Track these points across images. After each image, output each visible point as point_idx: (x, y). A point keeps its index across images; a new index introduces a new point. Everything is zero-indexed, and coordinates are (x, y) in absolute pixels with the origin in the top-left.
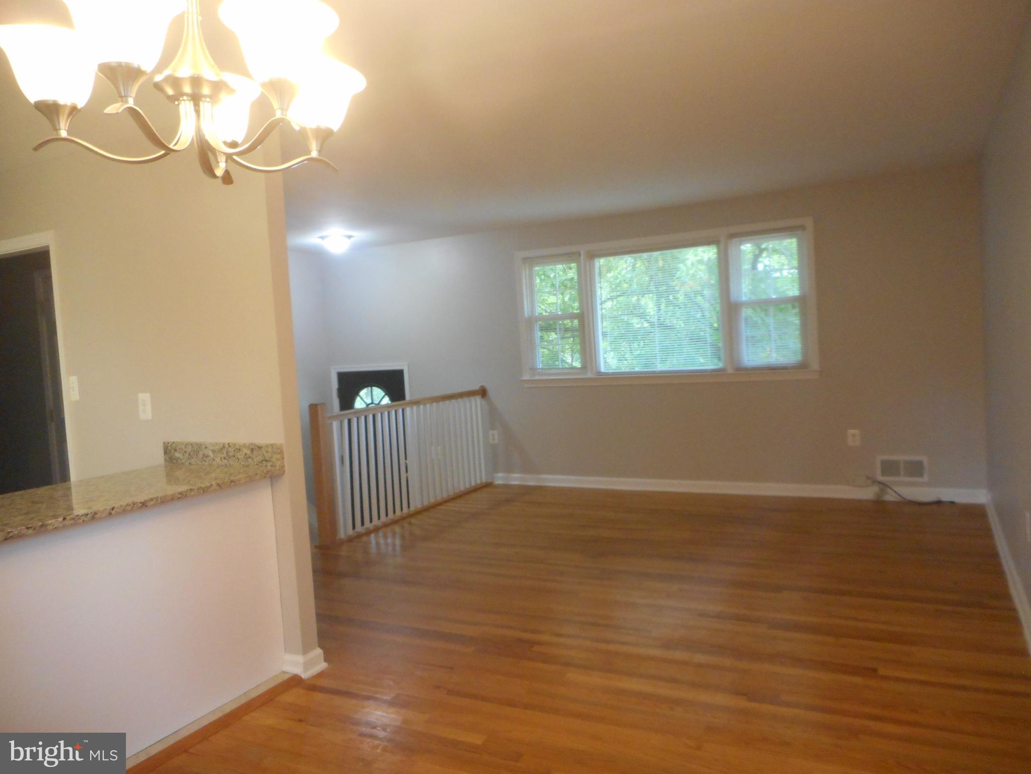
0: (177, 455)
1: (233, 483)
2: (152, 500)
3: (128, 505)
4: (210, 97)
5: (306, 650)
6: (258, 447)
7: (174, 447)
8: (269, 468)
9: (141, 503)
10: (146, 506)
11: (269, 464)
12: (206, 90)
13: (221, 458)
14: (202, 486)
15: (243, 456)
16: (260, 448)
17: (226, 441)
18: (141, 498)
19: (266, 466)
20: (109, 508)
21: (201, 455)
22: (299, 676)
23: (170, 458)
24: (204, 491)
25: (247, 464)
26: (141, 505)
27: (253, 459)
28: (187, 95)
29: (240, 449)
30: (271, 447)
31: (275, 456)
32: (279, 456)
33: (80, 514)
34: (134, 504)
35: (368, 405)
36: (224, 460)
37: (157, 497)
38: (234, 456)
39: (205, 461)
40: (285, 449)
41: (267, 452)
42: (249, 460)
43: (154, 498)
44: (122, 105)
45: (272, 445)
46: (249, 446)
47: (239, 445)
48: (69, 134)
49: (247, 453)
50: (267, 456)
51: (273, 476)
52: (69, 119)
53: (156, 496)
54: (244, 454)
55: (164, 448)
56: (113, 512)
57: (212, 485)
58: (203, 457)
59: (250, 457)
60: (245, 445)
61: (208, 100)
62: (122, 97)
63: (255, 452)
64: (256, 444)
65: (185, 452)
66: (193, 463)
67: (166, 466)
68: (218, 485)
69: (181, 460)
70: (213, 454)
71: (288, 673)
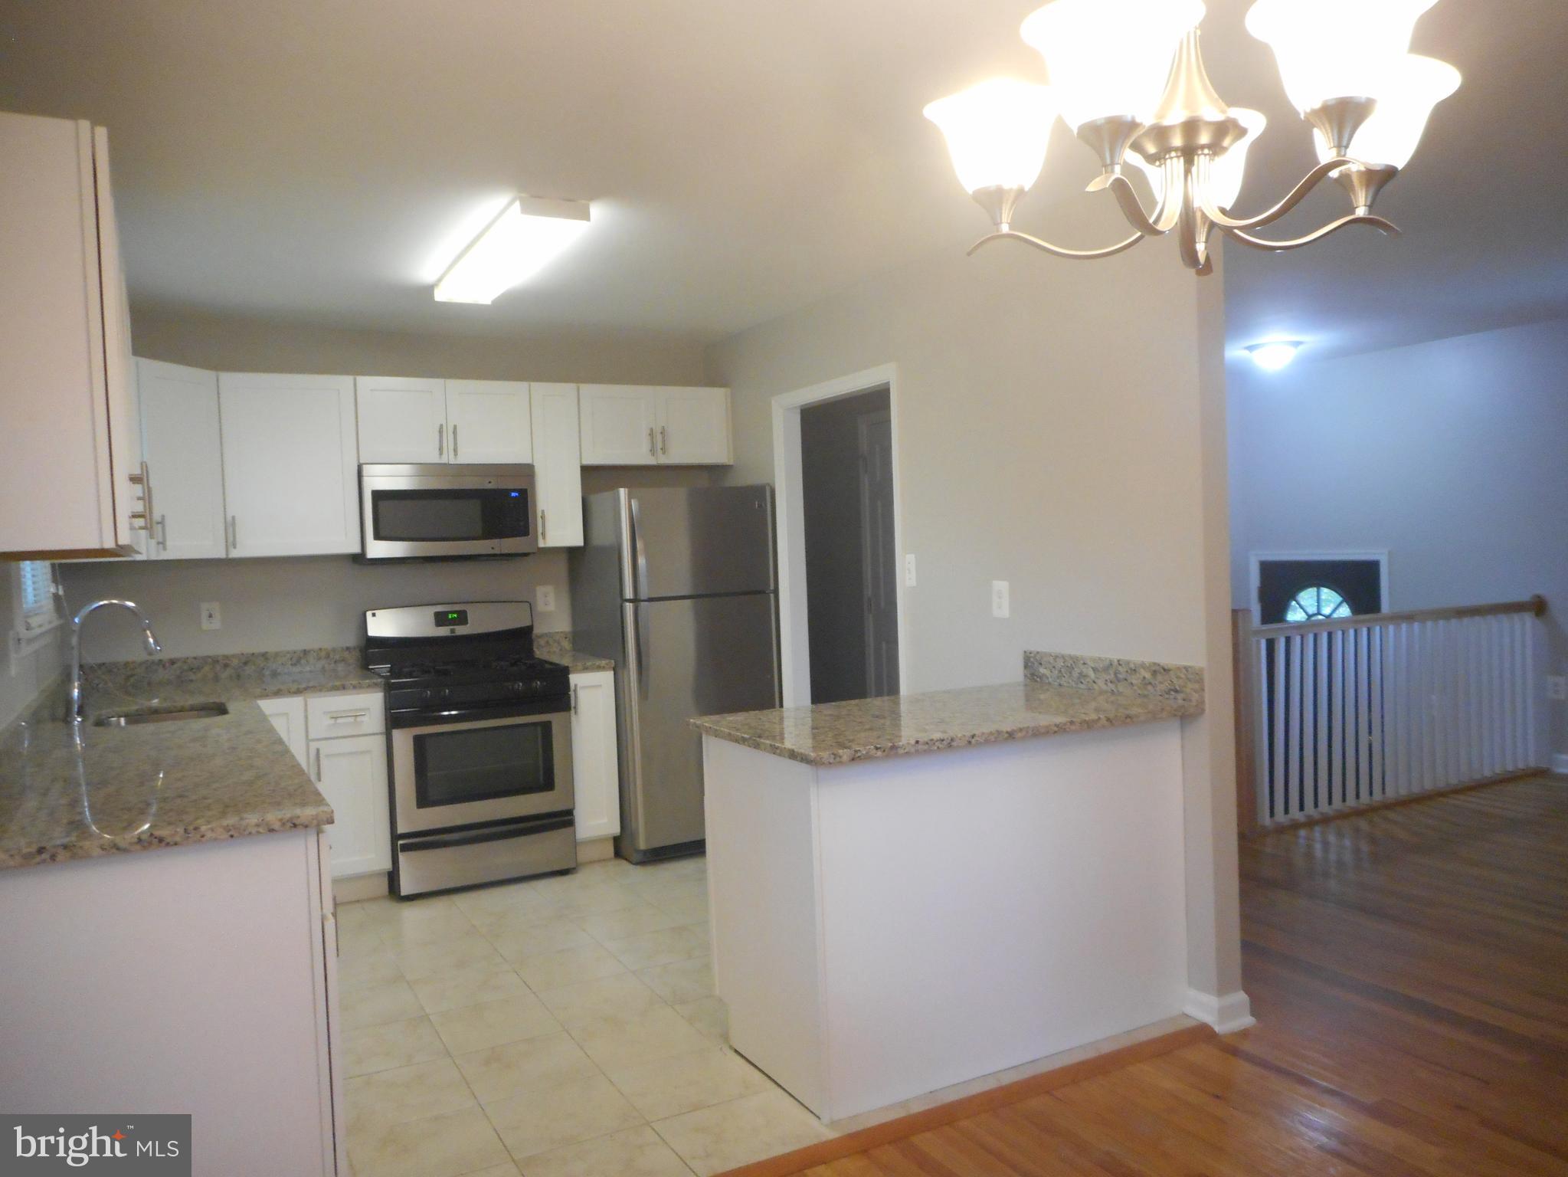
0: (1042, 670)
1: (1129, 719)
2: (1021, 730)
3: (991, 733)
4: (1209, 146)
5: (1222, 990)
6: (1164, 670)
7: (1038, 657)
8: (1180, 702)
9: (1007, 732)
10: (1014, 738)
11: (1180, 696)
12: (1204, 138)
13: (1106, 681)
14: (1087, 719)
15: (1140, 681)
16: (1166, 670)
17: (1114, 656)
18: (1006, 727)
19: (1175, 699)
20: (968, 734)
21: (1075, 674)
22: (1210, 1027)
23: (1033, 675)
24: (1088, 725)
25: (1146, 693)
26: (1006, 735)
27: (1154, 686)
28: (1176, 149)
29: (1134, 670)
30: (1184, 671)
31: (1190, 685)
32: (1197, 686)
33: (935, 739)
34: (999, 732)
35: (1310, 616)
36: (1109, 684)
37: (1028, 727)
38: (1126, 680)
39: (1082, 683)
40: (1206, 677)
41: (1178, 677)
42: (1150, 687)
43: (1024, 728)
44: (1107, 179)
45: (1186, 668)
46: (1150, 666)
47: (1134, 664)
48: (1011, 228)
49: (1146, 676)
50: (1177, 683)
51: (1186, 716)
52: (1013, 208)
53: (1025, 726)
54: (1142, 677)
55: (1024, 658)
56: (973, 741)
57: (1099, 718)
58: (1079, 678)
59: (1150, 683)
60: (1143, 666)
61: (1206, 151)
62: (1105, 166)
63: (1159, 678)
64: (1162, 664)
65: (1054, 667)
66: (1065, 684)
67: (1026, 685)
68: (1108, 720)
69: (1048, 678)
70: (1095, 673)
71: (1195, 1019)
